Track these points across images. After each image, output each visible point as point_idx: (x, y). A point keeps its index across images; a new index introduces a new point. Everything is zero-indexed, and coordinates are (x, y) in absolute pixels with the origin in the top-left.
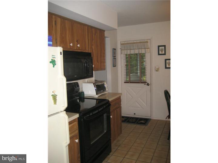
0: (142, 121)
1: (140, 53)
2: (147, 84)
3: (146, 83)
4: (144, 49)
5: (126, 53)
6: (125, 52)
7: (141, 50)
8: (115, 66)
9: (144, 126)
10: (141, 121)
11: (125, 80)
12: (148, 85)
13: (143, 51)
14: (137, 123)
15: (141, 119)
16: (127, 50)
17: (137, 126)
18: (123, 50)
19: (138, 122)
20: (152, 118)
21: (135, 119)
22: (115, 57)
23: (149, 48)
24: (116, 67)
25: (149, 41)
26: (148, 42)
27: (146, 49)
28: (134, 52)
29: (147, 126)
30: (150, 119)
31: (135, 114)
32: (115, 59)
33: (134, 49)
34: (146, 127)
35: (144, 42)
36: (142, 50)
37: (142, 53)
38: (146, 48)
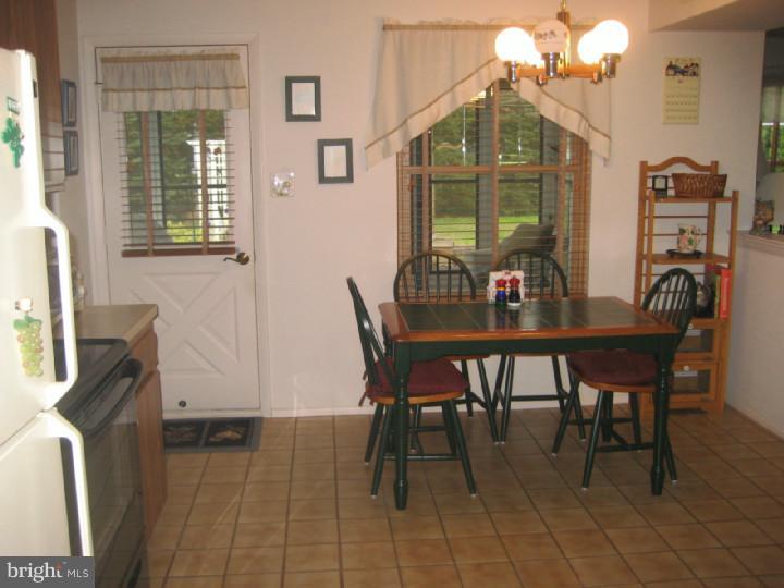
0: (228, 434)
1: (203, 106)
2: (235, 256)
3: (232, 251)
4: (220, 92)
5: (128, 107)
6: (127, 102)
7: (204, 92)
8: (76, 173)
9: (249, 454)
10: (219, 431)
11: (128, 241)
12: (242, 260)
13: (217, 101)
14: (208, 444)
15: (219, 425)
16: (133, 90)
17: (214, 455)
18: (113, 90)
19: (212, 439)
20: (266, 415)
21: (187, 429)
22: (73, 124)
23: (244, 87)
24: (76, 177)
25: (242, 52)
26: (238, 57)
27: (233, 92)
28: (174, 106)
29: (257, 450)
30: (260, 419)
31: (183, 404)
32: (75, 134)
33: (171, 89)
34: (256, 454)
35: (218, 57)
36: (213, 92)
37: (212, 108)
38: (233, 85)
